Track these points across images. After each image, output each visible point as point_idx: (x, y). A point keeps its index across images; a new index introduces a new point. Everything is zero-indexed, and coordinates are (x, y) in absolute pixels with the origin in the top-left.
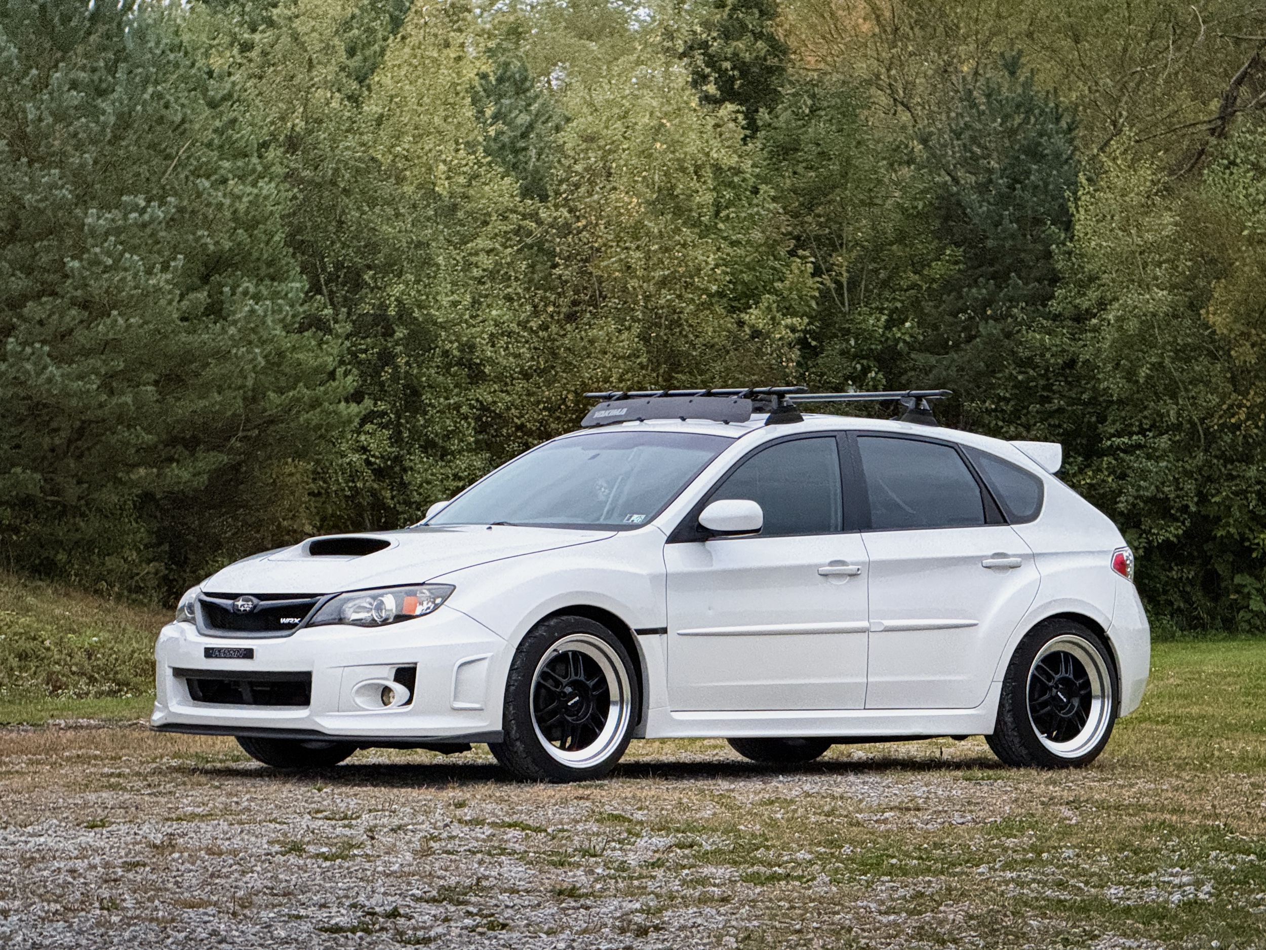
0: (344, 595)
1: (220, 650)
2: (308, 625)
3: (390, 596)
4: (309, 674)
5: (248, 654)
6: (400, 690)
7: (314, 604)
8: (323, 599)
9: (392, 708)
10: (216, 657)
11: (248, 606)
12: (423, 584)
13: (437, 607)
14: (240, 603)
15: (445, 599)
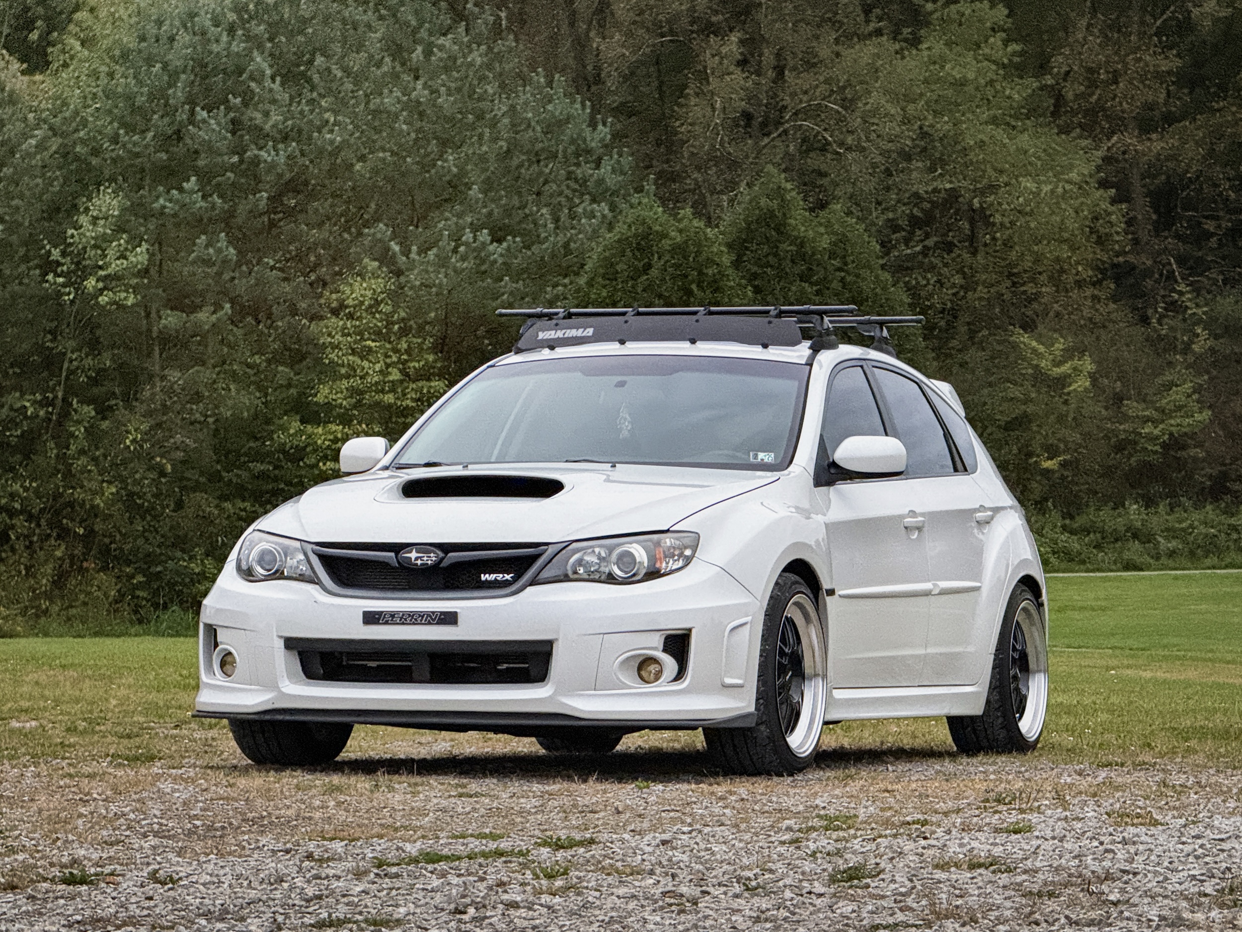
0: (574, 545)
1: (393, 615)
2: (533, 583)
3: (635, 545)
4: (550, 643)
5: (450, 619)
6: (670, 664)
7: (538, 556)
8: (551, 550)
9: (663, 685)
10: (386, 623)
11: (430, 559)
12: (668, 531)
13: (688, 561)
14: (413, 555)
15: (695, 549)
